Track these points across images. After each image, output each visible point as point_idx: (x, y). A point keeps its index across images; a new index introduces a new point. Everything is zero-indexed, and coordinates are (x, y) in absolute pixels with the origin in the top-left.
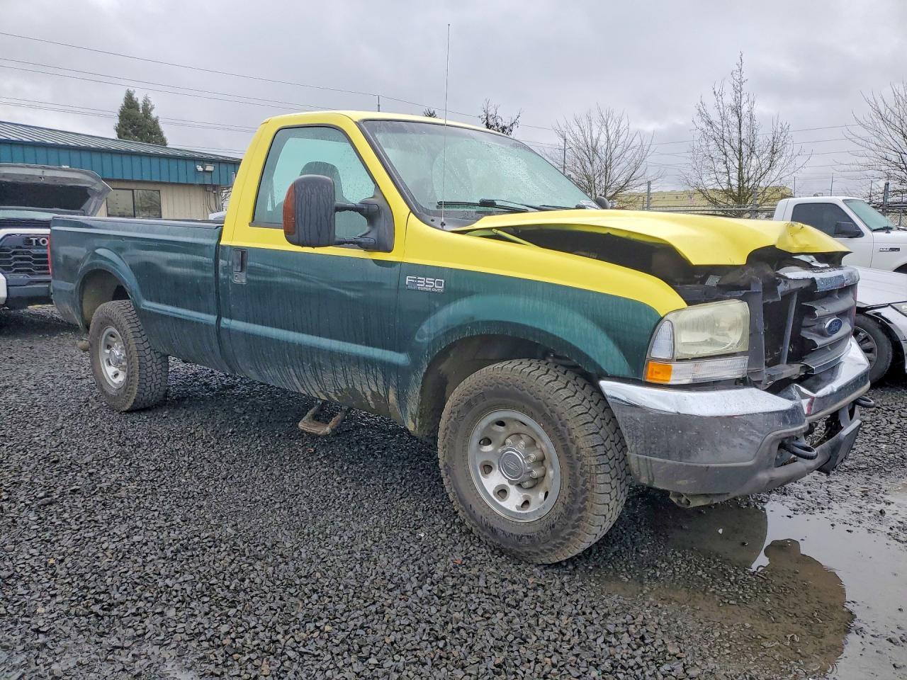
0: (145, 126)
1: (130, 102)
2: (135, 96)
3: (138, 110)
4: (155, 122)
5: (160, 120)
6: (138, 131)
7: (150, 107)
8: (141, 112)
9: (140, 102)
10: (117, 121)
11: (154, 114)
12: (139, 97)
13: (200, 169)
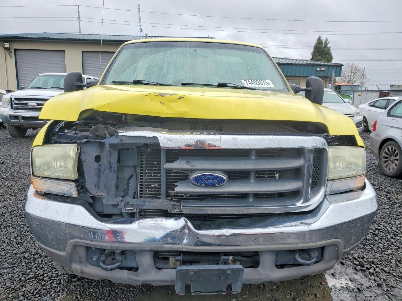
0: (324, 52)
1: (319, 41)
2: (322, 39)
3: (322, 44)
4: (329, 49)
5: (331, 48)
6: (320, 54)
7: (327, 42)
8: (323, 45)
9: (324, 41)
10: (312, 50)
11: (329, 46)
12: (323, 39)
13: (318, 69)
